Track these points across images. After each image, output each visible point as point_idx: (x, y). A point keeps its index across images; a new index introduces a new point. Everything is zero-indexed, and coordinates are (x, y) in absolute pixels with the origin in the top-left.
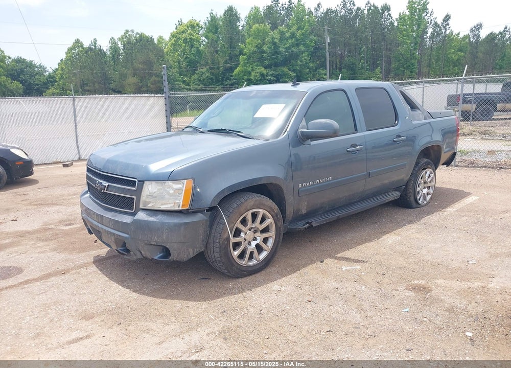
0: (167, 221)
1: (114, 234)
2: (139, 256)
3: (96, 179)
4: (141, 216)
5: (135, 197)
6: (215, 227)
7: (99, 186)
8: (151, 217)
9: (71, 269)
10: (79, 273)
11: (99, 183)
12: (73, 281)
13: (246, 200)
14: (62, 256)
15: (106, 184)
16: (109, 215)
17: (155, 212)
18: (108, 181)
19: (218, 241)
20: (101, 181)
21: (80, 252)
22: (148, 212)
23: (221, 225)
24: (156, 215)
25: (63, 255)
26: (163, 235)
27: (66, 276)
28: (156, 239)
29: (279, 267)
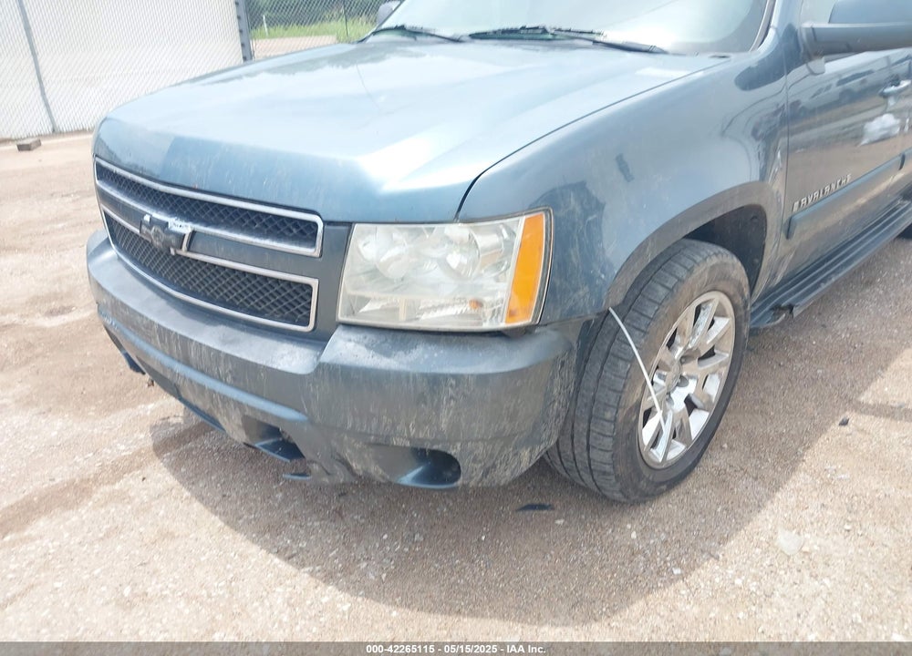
0: (453, 370)
1: (239, 404)
2: (341, 476)
3: (139, 206)
4: (345, 349)
5: (314, 283)
6: (594, 368)
7: (157, 234)
8: (387, 354)
9: (95, 480)
10: (122, 497)
11: (153, 222)
12: (107, 535)
13: (690, 271)
14: (57, 426)
15: (183, 227)
16: (210, 337)
17: (400, 336)
18: (189, 217)
19: (608, 415)
20: (160, 216)
21: (109, 409)
22: (371, 337)
23: (621, 363)
24: (407, 348)
25: (59, 424)
26: (438, 415)
27: (85, 512)
28: (413, 432)
29: (731, 448)
